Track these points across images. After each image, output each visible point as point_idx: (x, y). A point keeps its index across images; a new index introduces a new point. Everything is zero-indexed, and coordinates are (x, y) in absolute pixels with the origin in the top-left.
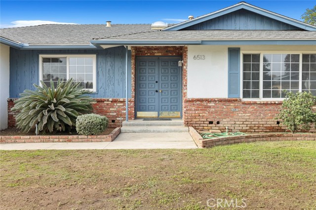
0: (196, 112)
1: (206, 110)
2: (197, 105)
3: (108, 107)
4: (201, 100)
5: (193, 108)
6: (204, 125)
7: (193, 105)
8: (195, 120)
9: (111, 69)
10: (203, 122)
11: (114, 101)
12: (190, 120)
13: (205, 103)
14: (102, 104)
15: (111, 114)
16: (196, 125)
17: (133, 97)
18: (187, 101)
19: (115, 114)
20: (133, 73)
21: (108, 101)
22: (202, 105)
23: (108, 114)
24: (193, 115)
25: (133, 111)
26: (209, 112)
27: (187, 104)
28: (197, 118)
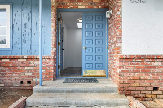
0: (136, 74)
1: (149, 71)
2: (137, 64)
3: (23, 65)
4: (143, 58)
5: (131, 69)
6: (147, 92)
7: (132, 64)
8: (134, 85)
9: (27, 22)
10: (144, 89)
11: (30, 59)
12: (127, 85)
13: (148, 62)
14: (16, 62)
15: (26, 74)
16: (136, 92)
17: (52, 54)
18: (123, 59)
19: (31, 74)
20: (52, 26)
21: (22, 58)
22: (143, 64)
23: (23, 74)
24: (131, 78)
25: (53, 71)
26: (153, 75)
27: (123, 63)
28: (136, 83)
